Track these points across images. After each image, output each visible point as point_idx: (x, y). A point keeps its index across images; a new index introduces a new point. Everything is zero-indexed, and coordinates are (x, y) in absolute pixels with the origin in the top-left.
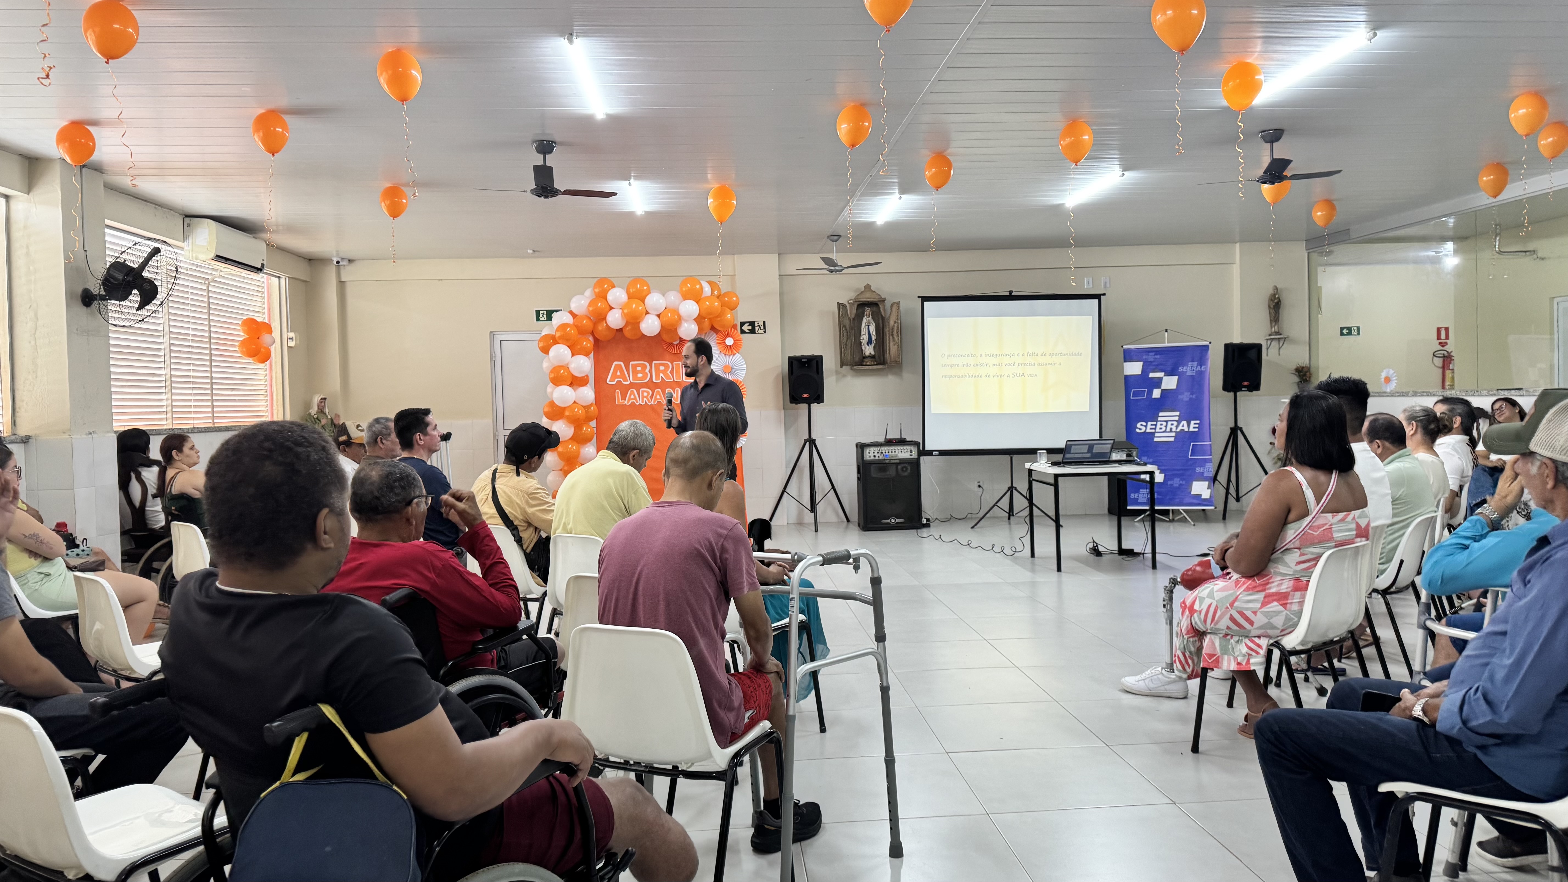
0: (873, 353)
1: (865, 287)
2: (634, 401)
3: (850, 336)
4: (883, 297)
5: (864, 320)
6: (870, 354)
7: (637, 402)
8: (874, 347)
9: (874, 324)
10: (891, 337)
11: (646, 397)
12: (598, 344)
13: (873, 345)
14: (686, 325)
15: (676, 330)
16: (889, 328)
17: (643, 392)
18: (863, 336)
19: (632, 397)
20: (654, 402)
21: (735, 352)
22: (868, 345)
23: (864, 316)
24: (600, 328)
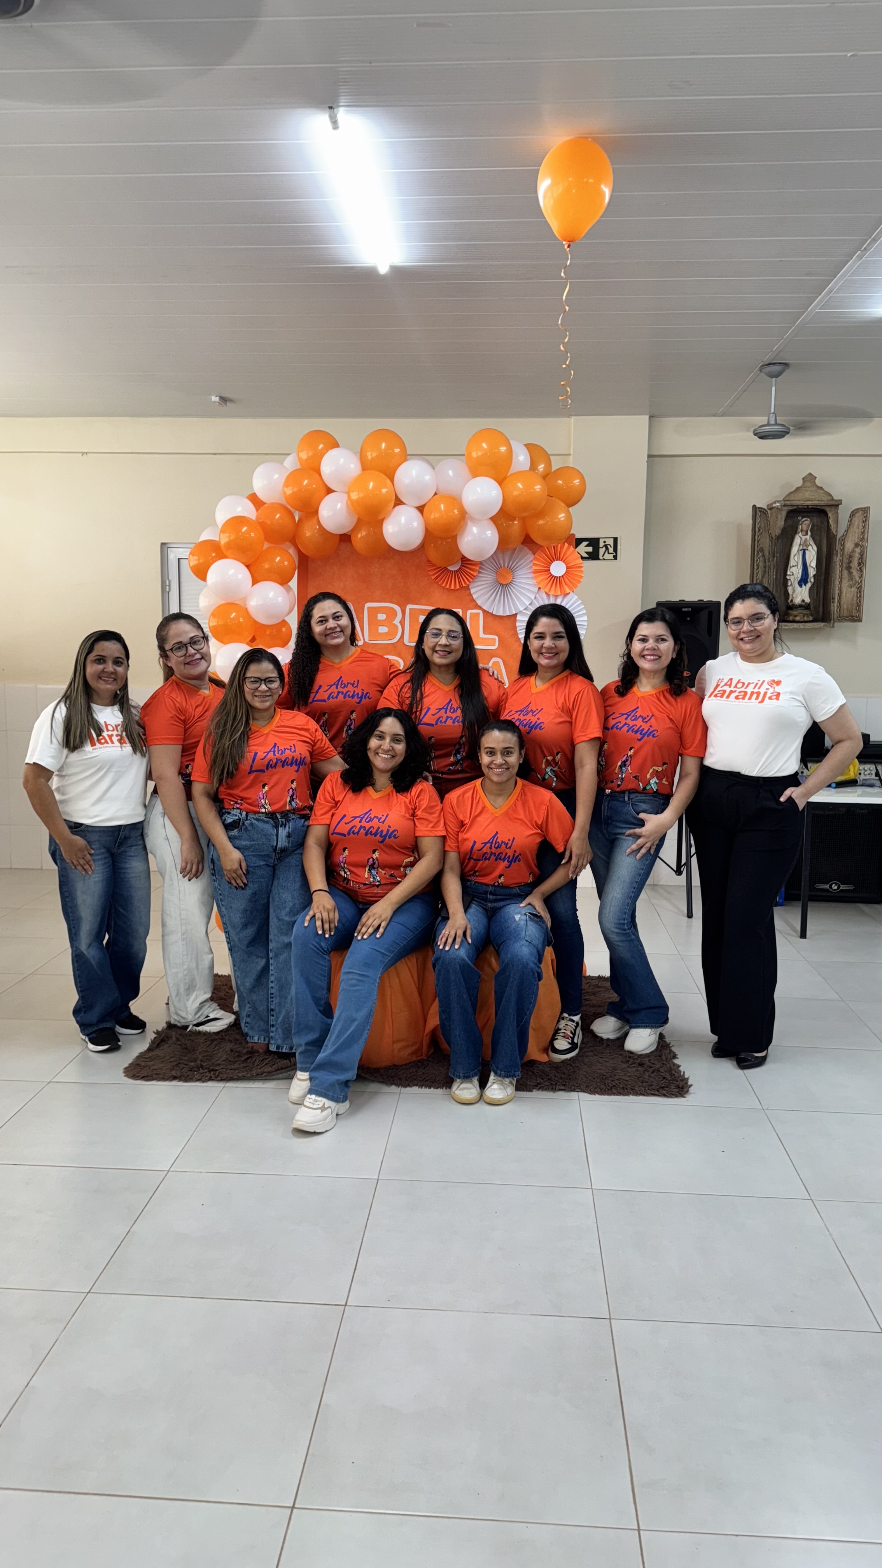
0: (808, 600)
1: (803, 479)
3: (769, 568)
4: (835, 499)
5: (797, 540)
6: (803, 601)
8: (810, 590)
9: (815, 548)
10: (845, 572)
12: (305, 564)
13: (809, 585)
14: (475, 530)
15: (454, 539)
16: (842, 555)
18: (794, 570)
21: (568, 591)
22: (801, 586)
23: (796, 533)
24: (308, 534)
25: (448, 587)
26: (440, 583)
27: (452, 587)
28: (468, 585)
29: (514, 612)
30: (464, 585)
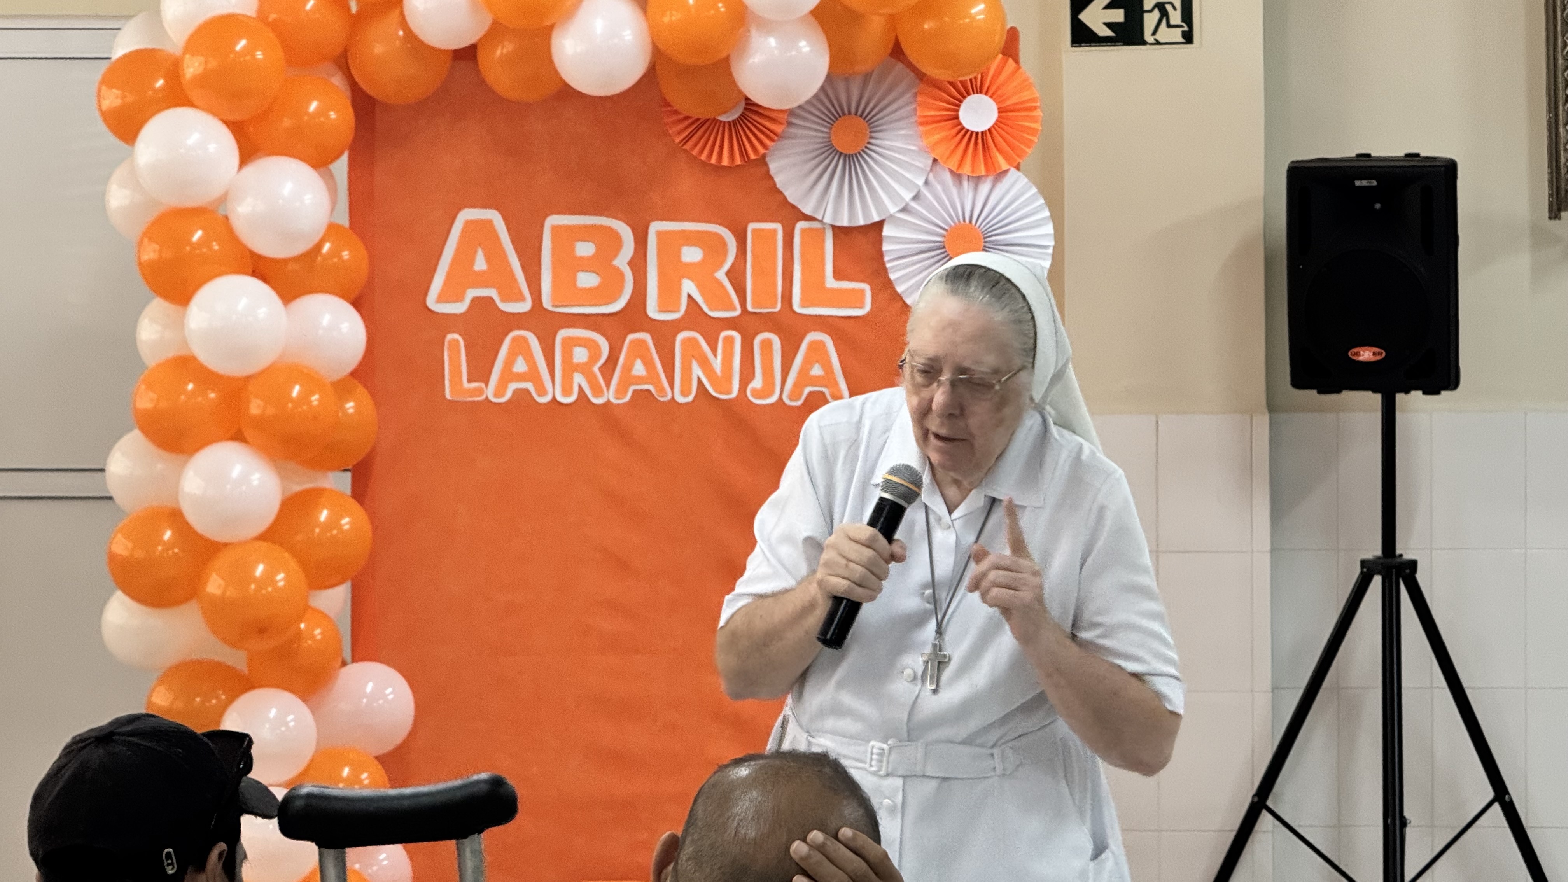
2: (529, 386)
7: (542, 392)
11: (585, 369)
12: (369, 117)
14: (770, 43)
15: (725, 63)
17: (570, 344)
19: (520, 366)
20: (620, 392)
21: (1004, 165)
24: (378, 49)
25: (713, 161)
26: (695, 152)
27: (725, 162)
28: (764, 156)
29: (876, 219)
30: (753, 156)
